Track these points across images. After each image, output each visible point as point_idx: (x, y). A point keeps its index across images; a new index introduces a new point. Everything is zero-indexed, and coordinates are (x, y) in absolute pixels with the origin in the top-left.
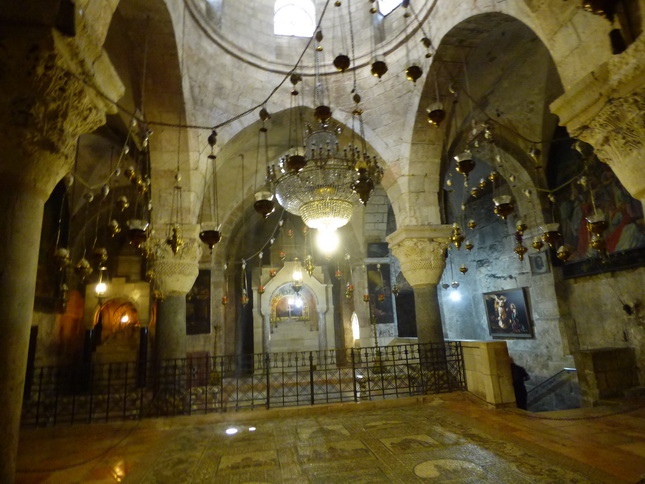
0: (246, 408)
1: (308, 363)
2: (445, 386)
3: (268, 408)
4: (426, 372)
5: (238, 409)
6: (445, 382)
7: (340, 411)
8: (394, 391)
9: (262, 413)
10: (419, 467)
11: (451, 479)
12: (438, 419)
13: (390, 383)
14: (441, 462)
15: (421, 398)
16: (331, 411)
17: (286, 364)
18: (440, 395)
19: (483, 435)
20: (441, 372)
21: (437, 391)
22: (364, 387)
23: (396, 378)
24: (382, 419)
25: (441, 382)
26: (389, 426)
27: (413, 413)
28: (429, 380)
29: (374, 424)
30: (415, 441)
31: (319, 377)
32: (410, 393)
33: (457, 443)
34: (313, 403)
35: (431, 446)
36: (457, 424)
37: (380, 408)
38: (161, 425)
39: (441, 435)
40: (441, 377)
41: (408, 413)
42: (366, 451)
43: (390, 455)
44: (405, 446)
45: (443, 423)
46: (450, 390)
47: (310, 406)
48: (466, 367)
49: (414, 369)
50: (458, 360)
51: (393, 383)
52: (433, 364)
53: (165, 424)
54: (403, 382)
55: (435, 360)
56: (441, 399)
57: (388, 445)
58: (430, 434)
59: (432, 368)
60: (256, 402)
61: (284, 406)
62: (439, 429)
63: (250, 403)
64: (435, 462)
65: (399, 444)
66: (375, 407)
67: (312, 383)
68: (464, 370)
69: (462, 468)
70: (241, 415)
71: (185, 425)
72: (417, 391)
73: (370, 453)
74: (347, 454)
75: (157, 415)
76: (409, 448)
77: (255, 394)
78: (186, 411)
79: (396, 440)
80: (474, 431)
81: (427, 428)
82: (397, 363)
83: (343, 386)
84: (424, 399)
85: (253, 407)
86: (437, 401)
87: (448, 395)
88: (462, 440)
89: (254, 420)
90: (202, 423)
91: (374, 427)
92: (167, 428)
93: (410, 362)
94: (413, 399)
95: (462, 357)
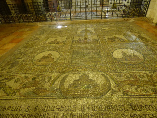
0: (64, 20)
1: (85, 4)
2: (138, 14)
3: (71, 20)
4: (131, 9)
5: (61, 20)
6: (138, 13)
7: (95, 22)
8: (116, 16)
9: (69, 22)
10: (115, 52)
11: (127, 60)
12: (130, 28)
13: (115, 13)
14: (125, 50)
15: (126, 19)
16: (92, 22)
17: (81, 4)
18: (134, 18)
19: (147, 38)
20: (137, 9)
21: (133, 17)
22: (106, 14)
23: (118, 11)
24: (109, 27)
25: (136, 13)
26: (110, 30)
27: (121, 25)
28: (131, 12)
29: (105, 28)
30: (117, 38)
31: (89, 9)
32: (123, 17)
33: (135, 41)
34: (86, 19)
35: (123, 41)
36: (137, 31)
37: (110, 22)
38: (39, 24)
39: (129, 36)
40: (137, 11)
41: (119, 24)
42: (97, 41)
43: (105, 44)
44: (113, 40)
45: (131, 31)
46: (139, 16)
47: (85, 20)
48: (149, 7)
49: (127, 7)
50: (147, 4)
51: (117, 13)
52: (135, 5)
53: (40, 24)
54: (121, 13)
55: (137, 4)
56: (134, 19)
57: (107, 39)
58: (125, 35)
59: (134, 7)
60: (67, 18)
61: (76, 20)
62: (129, 33)
63: (65, 18)
64: (123, 50)
65: (111, 39)
66: (108, 21)
67: (86, 12)
68: (148, 8)
69: (134, 55)
70: (62, 22)
71: (46, 25)
72: (125, 16)
73: (98, 42)
74: (90, 41)
75: (37, 21)
76: (114, 41)
77: (67, 15)
78: (46, 20)
79: (110, 37)
80: (144, 35)
81: (124, 32)
82: (120, 4)
83: (97, 13)
84: (127, 19)
85: (66, 20)
86: (132, 20)
87: (137, 18)
88: (137, 40)
89: (67, 24)
90: (51, 24)
91: (104, 30)
92: (41, 26)
93: (126, 4)
94: (123, 19)
95: (149, 3)
